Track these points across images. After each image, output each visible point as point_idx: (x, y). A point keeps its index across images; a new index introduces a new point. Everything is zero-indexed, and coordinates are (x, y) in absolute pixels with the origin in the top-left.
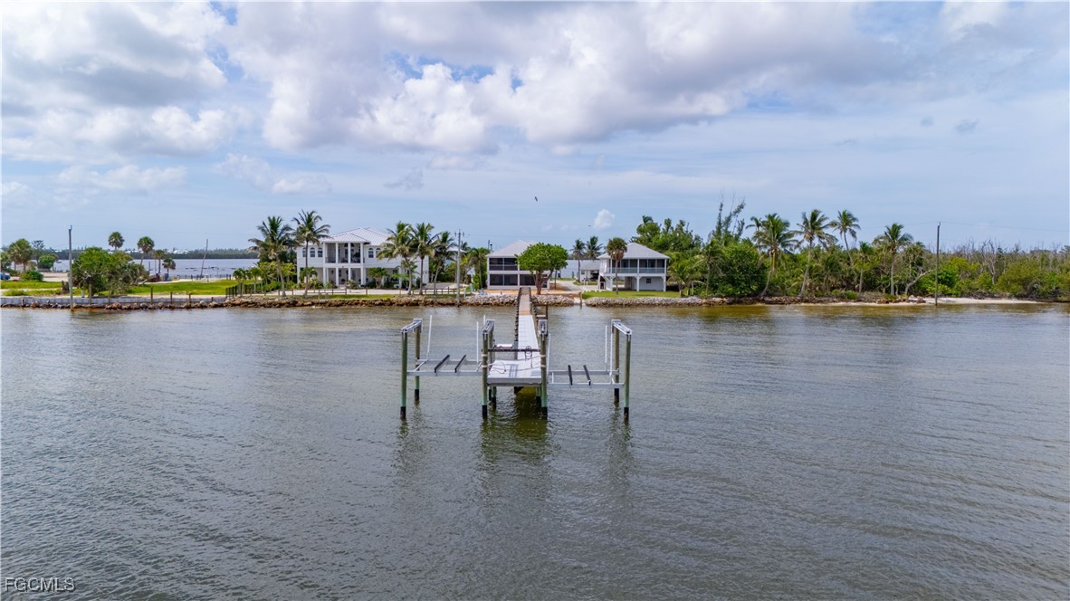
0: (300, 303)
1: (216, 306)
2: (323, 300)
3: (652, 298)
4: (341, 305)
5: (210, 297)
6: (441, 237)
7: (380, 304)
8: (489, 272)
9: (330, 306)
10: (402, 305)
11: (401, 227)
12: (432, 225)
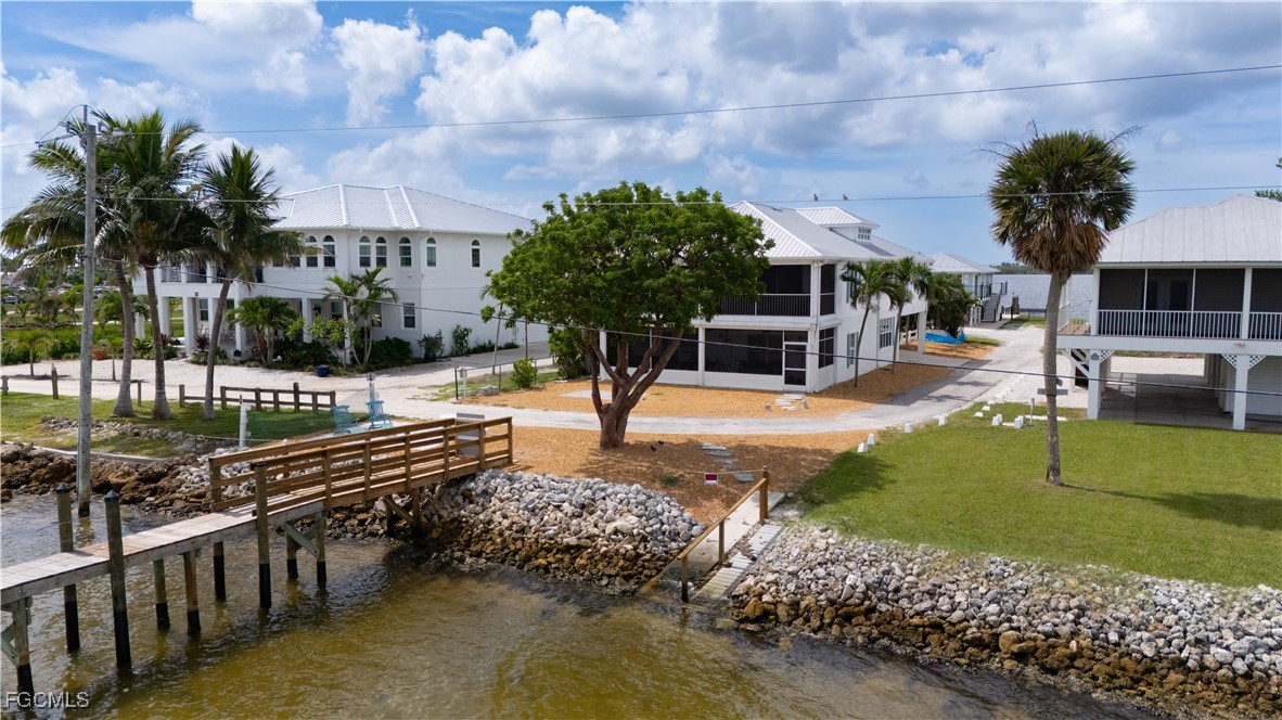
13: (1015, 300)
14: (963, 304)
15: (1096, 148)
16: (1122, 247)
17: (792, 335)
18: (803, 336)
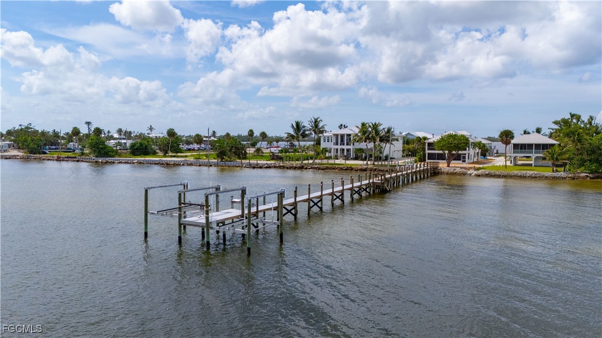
0: (305, 167)
1: (267, 167)
2: (316, 166)
3: (525, 172)
4: (325, 169)
5: (265, 162)
6: (386, 130)
7: (346, 169)
8: (427, 152)
9: (319, 169)
10: (357, 170)
11: (363, 125)
12: (380, 123)
13: (497, 151)
14: (487, 150)
15: (510, 132)
16: (513, 141)
17: (463, 154)
18: (465, 154)
